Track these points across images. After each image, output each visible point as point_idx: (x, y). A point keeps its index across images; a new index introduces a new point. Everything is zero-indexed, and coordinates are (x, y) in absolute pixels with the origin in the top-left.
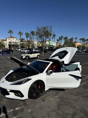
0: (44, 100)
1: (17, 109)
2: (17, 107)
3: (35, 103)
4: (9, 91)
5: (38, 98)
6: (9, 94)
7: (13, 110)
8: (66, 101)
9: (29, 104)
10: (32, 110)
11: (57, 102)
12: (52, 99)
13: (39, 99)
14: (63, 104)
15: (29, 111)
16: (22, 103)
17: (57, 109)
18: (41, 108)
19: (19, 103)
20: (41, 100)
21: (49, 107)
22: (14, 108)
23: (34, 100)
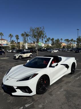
0: (51, 95)
1: (27, 106)
2: (26, 104)
3: (44, 98)
4: (16, 88)
5: (45, 92)
6: (16, 91)
7: (22, 107)
8: (72, 93)
9: (37, 100)
10: (43, 105)
11: (64, 95)
12: (59, 93)
13: (46, 94)
14: (71, 96)
15: (41, 106)
16: (30, 100)
17: (67, 101)
18: (51, 102)
19: (26, 99)
20: (49, 95)
21: (59, 101)
22: (24, 105)
23: (42, 95)
